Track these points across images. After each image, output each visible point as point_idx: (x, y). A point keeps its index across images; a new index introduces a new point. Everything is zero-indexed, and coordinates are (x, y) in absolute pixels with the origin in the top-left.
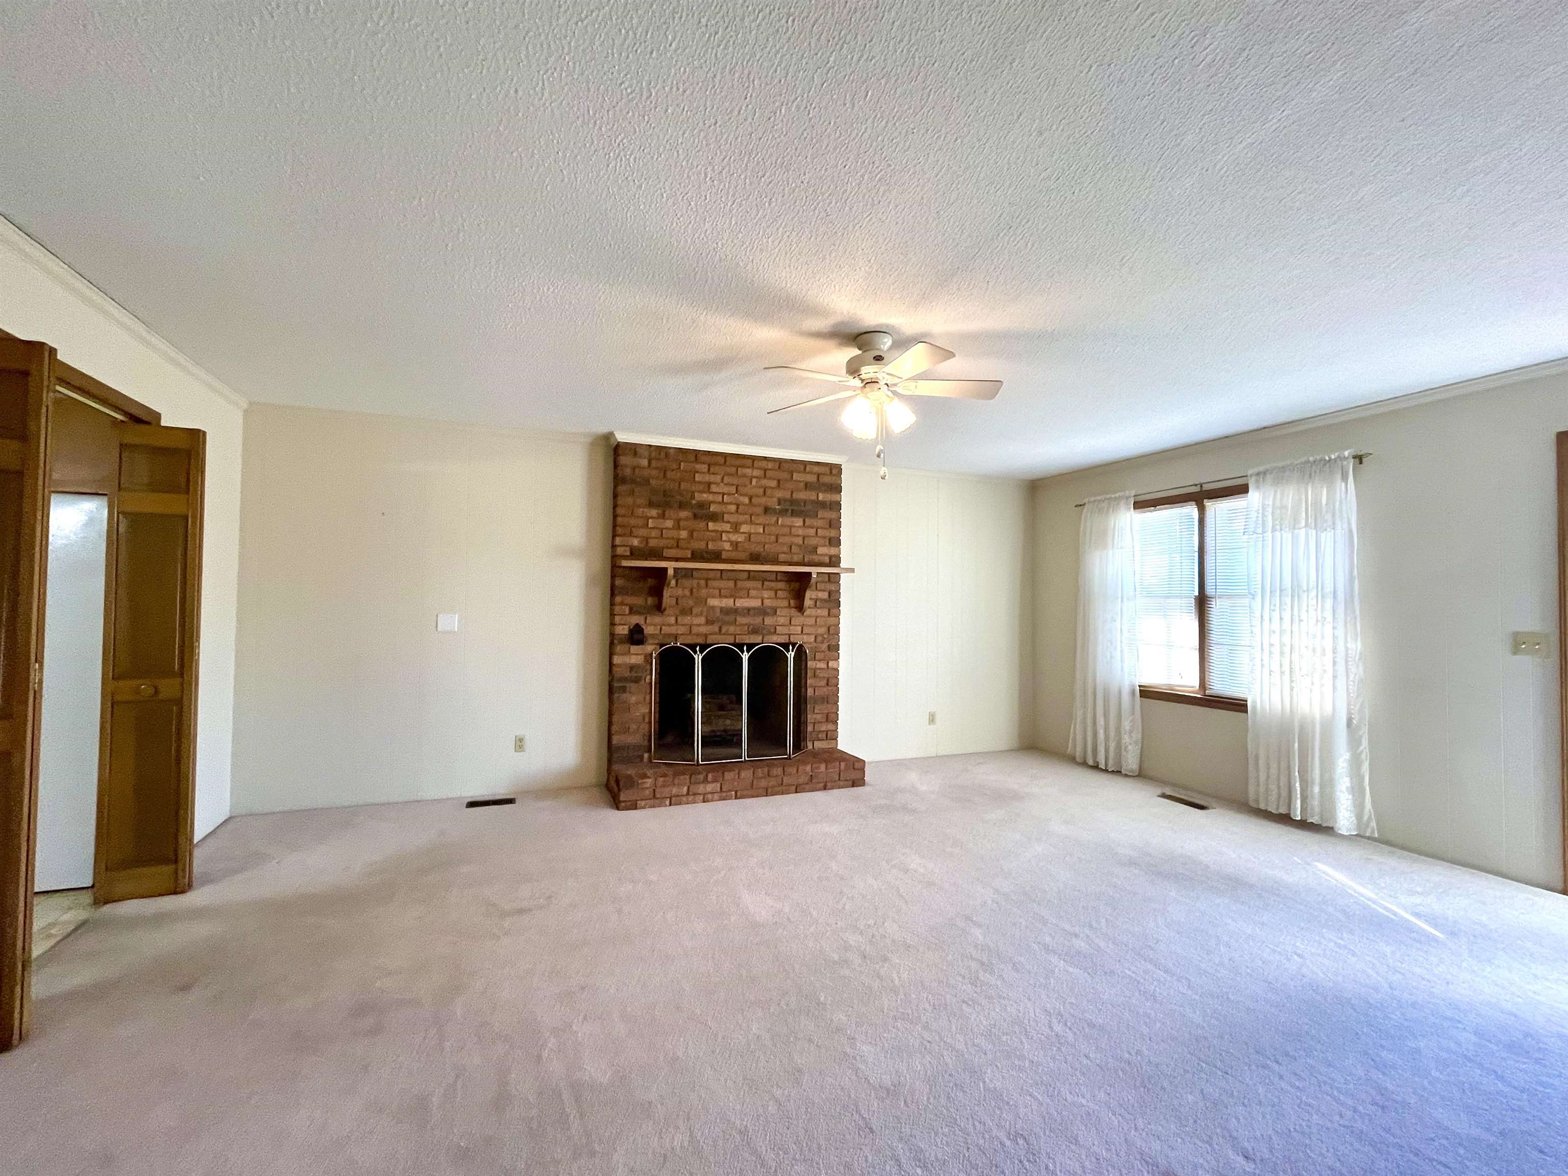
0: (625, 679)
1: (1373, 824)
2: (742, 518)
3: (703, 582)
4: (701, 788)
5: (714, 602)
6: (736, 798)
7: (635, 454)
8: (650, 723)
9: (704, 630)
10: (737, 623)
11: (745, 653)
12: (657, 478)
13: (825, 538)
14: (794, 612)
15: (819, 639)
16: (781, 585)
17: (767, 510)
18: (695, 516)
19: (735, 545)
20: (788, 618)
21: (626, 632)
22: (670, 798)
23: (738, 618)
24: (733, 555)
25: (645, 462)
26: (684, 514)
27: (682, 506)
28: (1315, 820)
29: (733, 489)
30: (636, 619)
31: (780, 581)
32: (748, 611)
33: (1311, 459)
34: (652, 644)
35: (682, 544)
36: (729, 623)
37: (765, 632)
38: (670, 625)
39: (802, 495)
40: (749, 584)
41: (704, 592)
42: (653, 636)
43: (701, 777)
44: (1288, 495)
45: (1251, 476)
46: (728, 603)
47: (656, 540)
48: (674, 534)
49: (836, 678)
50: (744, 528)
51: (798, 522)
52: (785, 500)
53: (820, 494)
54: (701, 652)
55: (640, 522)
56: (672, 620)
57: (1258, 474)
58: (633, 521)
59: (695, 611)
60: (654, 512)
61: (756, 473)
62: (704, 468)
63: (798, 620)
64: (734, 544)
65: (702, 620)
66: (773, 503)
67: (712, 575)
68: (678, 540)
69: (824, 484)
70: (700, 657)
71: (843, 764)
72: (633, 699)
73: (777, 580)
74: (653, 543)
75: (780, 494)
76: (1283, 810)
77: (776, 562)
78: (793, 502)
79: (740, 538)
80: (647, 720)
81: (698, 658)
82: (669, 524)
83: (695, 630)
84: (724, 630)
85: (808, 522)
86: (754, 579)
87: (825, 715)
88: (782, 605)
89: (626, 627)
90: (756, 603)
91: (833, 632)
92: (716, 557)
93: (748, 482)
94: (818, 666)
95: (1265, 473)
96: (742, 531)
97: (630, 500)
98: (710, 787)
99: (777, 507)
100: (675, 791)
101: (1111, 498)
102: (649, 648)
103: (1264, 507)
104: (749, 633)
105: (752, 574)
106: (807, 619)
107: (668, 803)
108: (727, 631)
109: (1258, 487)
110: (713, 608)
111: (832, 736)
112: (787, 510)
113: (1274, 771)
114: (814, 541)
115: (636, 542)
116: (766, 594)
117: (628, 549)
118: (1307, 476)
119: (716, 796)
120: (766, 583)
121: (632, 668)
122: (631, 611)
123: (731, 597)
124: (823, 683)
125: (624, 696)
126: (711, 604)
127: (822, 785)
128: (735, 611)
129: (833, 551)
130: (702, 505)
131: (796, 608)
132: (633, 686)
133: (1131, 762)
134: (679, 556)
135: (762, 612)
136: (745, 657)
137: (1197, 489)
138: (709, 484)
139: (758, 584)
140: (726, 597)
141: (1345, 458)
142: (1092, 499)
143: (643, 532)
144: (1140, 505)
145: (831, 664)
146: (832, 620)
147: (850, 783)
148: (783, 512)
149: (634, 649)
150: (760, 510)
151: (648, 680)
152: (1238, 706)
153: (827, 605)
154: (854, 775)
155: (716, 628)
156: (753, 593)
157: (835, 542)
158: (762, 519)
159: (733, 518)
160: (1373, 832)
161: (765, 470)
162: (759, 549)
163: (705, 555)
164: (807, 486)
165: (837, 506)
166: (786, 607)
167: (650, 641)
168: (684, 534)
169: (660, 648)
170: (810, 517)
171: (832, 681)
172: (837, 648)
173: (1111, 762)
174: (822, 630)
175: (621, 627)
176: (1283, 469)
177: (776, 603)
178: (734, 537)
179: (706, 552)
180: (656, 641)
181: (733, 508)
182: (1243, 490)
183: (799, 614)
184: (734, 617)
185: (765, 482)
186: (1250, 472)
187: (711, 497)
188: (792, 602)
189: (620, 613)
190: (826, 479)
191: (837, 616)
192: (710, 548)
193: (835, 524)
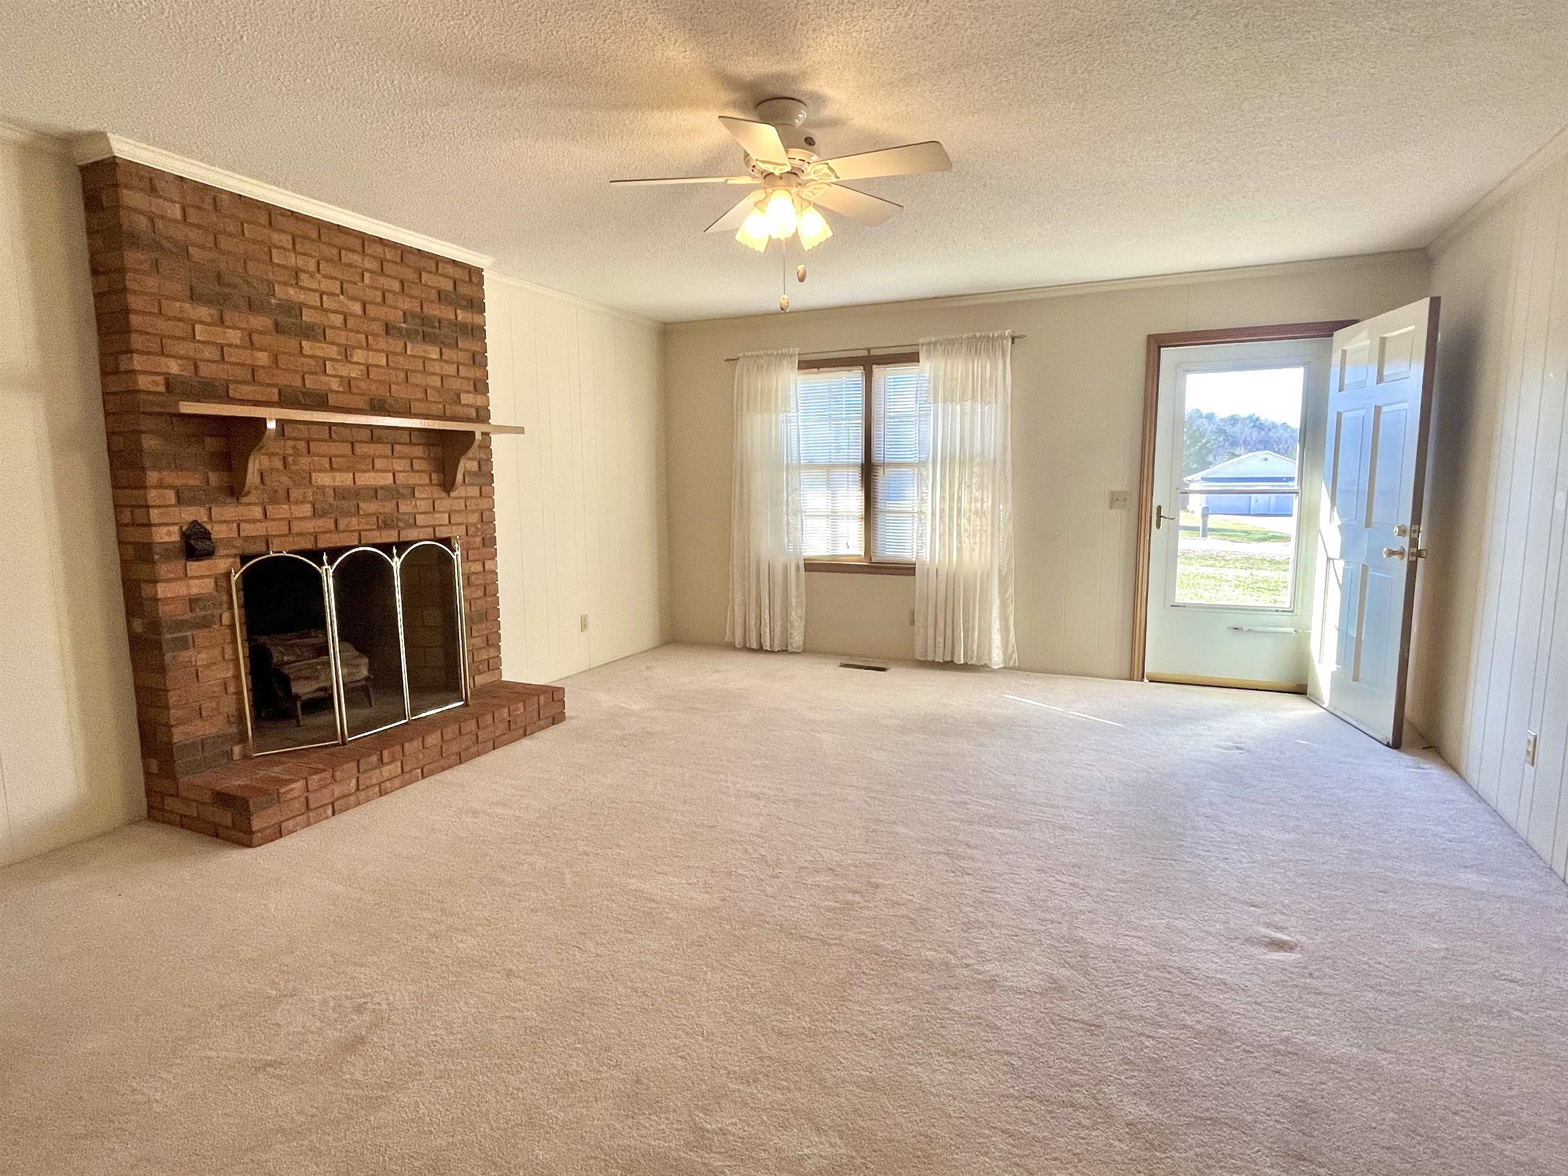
0: (180, 625)
1: (1015, 656)
2: (354, 338)
3: (302, 445)
4: (374, 777)
5: (324, 479)
6: (423, 777)
7: (153, 190)
8: (239, 693)
9: (310, 526)
10: (361, 513)
11: (396, 558)
12: (202, 247)
13: (469, 379)
14: (438, 493)
15: (472, 530)
16: (418, 451)
17: (388, 329)
18: (278, 328)
19: (348, 383)
20: (431, 501)
21: (176, 538)
22: (333, 804)
23: (361, 505)
24: (344, 400)
25: (175, 212)
26: (259, 322)
27: (251, 306)
28: (974, 661)
29: (335, 287)
30: (189, 514)
31: (415, 445)
32: (375, 492)
33: (978, 334)
34: (227, 556)
35: (261, 375)
36: (349, 514)
37: (401, 524)
38: (254, 521)
39: (435, 311)
40: (371, 449)
41: (305, 461)
42: (228, 542)
43: (374, 758)
44: (958, 366)
45: (922, 345)
46: (343, 479)
47: (214, 366)
48: (245, 356)
49: (494, 582)
50: (359, 356)
51: (433, 352)
52: (414, 315)
53: (459, 311)
54: (331, 563)
55: (179, 329)
56: (257, 512)
57: (929, 344)
58: (162, 326)
59: (295, 494)
60: (203, 312)
61: (370, 264)
62: (284, 240)
63: (444, 504)
64: (346, 381)
65: (307, 509)
66: (395, 317)
67: (315, 432)
68: (253, 370)
69: (464, 297)
70: (331, 572)
71: (542, 698)
72: (202, 658)
73: (411, 443)
74: (207, 371)
75: (407, 304)
76: (948, 659)
77: (408, 414)
78: (425, 320)
79: (354, 372)
80: (232, 689)
81: (328, 573)
82: (234, 336)
83: (297, 527)
84: (341, 526)
85: (448, 353)
86: (380, 441)
87: (484, 638)
88: (421, 482)
89: (176, 529)
90: (386, 480)
91: (487, 519)
92: (321, 402)
93: (357, 278)
94: (473, 570)
95: (935, 343)
96: (355, 360)
97: (151, 283)
98: (387, 771)
99: (404, 325)
100: (338, 790)
101: (772, 354)
102: (221, 564)
103: (936, 378)
104: (379, 528)
105: (377, 432)
106: (456, 502)
107: (330, 812)
108: (347, 525)
109: (928, 357)
110: (322, 488)
111: (493, 664)
112: (416, 331)
113: (941, 625)
114: (455, 384)
115: (174, 367)
116: (399, 465)
117: (160, 379)
118: (973, 350)
119: (397, 782)
120: (398, 448)
121: (193, 602)
122: (180, 501)
123: (347, 470)
124: (480, 593)
125: (184, 656)
126: (320, 483)
127: (521, 731)
128: (357, 493)
129: (479, 400)
130: (292, 309)
131: (440, 485)
132: (201, 636)
133: (797, 639)
134: (259, 397)
135: (394, 493)
136: (396, 563)
137: (865, 353)
138: (297, 272)
139: (386, 450)
140: (340, 470)
141: (1006, 338)
142: (749, 354)
143: (183, 348)
144: (806, 365)
145: (488, 564)
146: (484, 504)
147: (551, 720)
148: (409, 335)
149: (194, 567)
150: (378, 328)
151: (226, 620)
152: (907, 569)
153: (477, 480)
154: (554, 710)
155: (329, 523)
156: (379, 464)
157: (481, 386)
158: (382, 344)
159: (342, 337)
160: (1015, 663)
161: (382, 262)
162: (382, 392)
163: (301, 397)
164: (441, 296)
165: (478, 332)
166: (426, 485)
167: (222, 552)
168: (263, 358)
169: (243, 564)
170: (449, 346)
171: (490, 589)
172: (493, 541)
173: (777, 642)
174: (474, 518)
175: (165, 529)
176: (952, 342)
177: (415, 479)
178: (344, 370)
179: (303, 393)
180: (233, 551)
181: (338, 320)
182: (912, 358)
183: (444, 495)
184: (355, 502)
185: (384, 282)
186: (921, 341)
187: (302, 297)
188: (434, 476)
189: (158, 503)
190: (464, 290)
191: (490, 497)
192: (307, 386)
193: (479, 360)
